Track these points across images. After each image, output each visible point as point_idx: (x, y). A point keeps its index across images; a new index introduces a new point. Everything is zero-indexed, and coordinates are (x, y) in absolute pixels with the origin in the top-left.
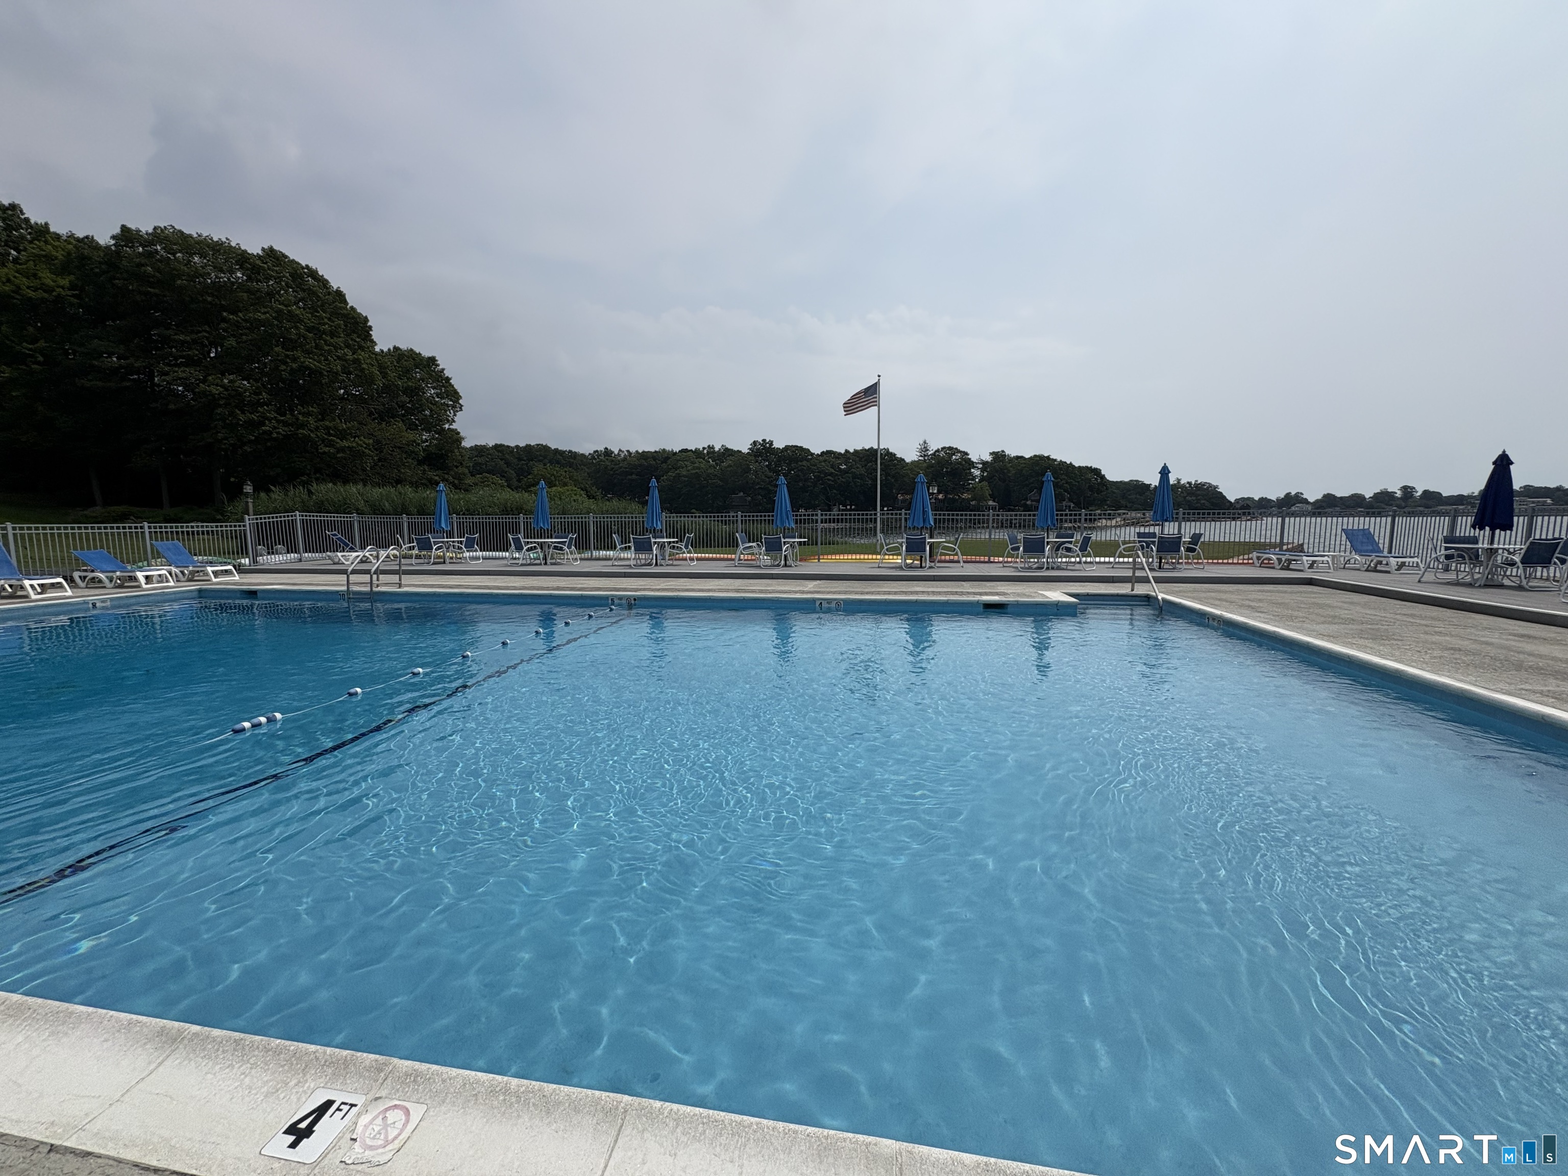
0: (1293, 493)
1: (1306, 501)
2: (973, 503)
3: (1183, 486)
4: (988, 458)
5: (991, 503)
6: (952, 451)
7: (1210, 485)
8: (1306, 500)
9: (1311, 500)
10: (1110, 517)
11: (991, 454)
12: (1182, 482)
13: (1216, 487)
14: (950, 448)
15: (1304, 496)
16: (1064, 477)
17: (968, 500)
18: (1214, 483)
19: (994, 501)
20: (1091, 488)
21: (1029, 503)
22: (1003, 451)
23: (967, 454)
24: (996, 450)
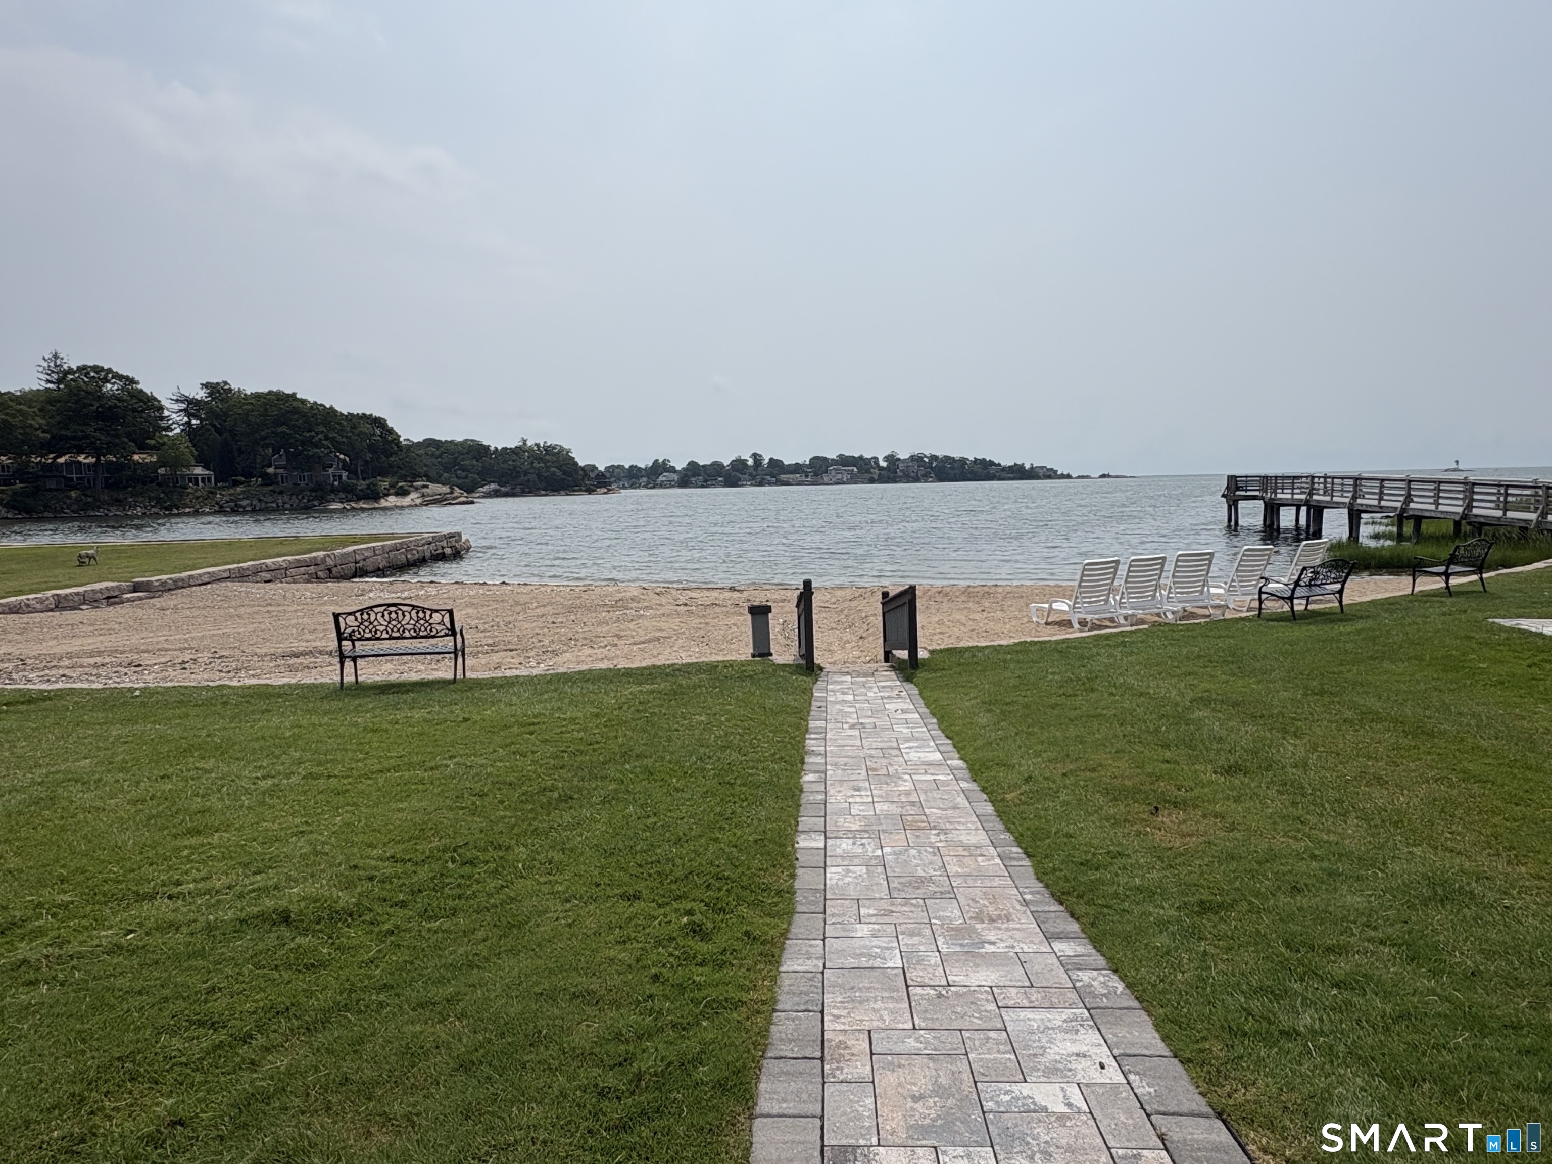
0: (661, 461)
1: (673, 470)
2: (162, 471)
3: (531, 450)
4: (201, 394)
5: (198, 471)
6: (102, 374)
7: (562, 449)
8: (674, 468)
9: (678, 468)
10: (403, 493)
11: (206, 386)
12: (529, 443)
13: (568, 451)
14: (97, 369)
15: (672, 464)
16: (321, 428)
17: (154, 467)
18: (566, 446)
19: (206, 467)
20: (372, 448)
21: (271, 470)
22: (226, 383)
23: (132, 381)
24: (214, 380)
